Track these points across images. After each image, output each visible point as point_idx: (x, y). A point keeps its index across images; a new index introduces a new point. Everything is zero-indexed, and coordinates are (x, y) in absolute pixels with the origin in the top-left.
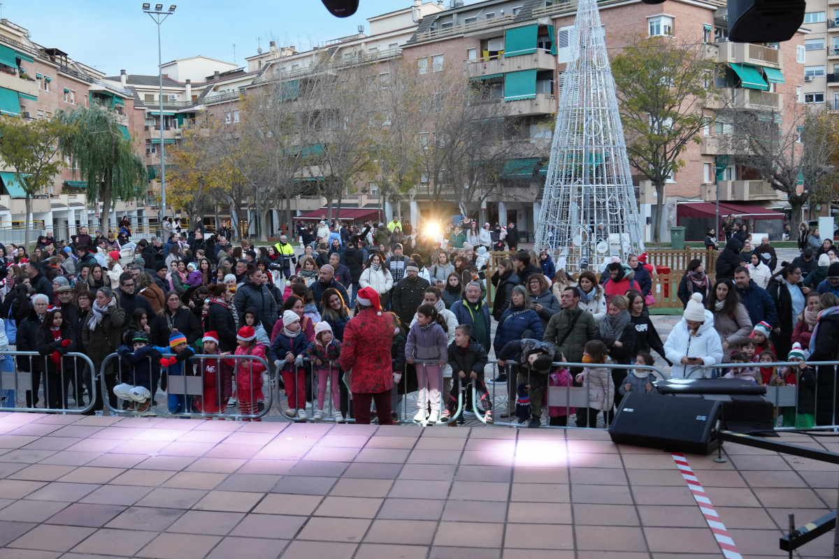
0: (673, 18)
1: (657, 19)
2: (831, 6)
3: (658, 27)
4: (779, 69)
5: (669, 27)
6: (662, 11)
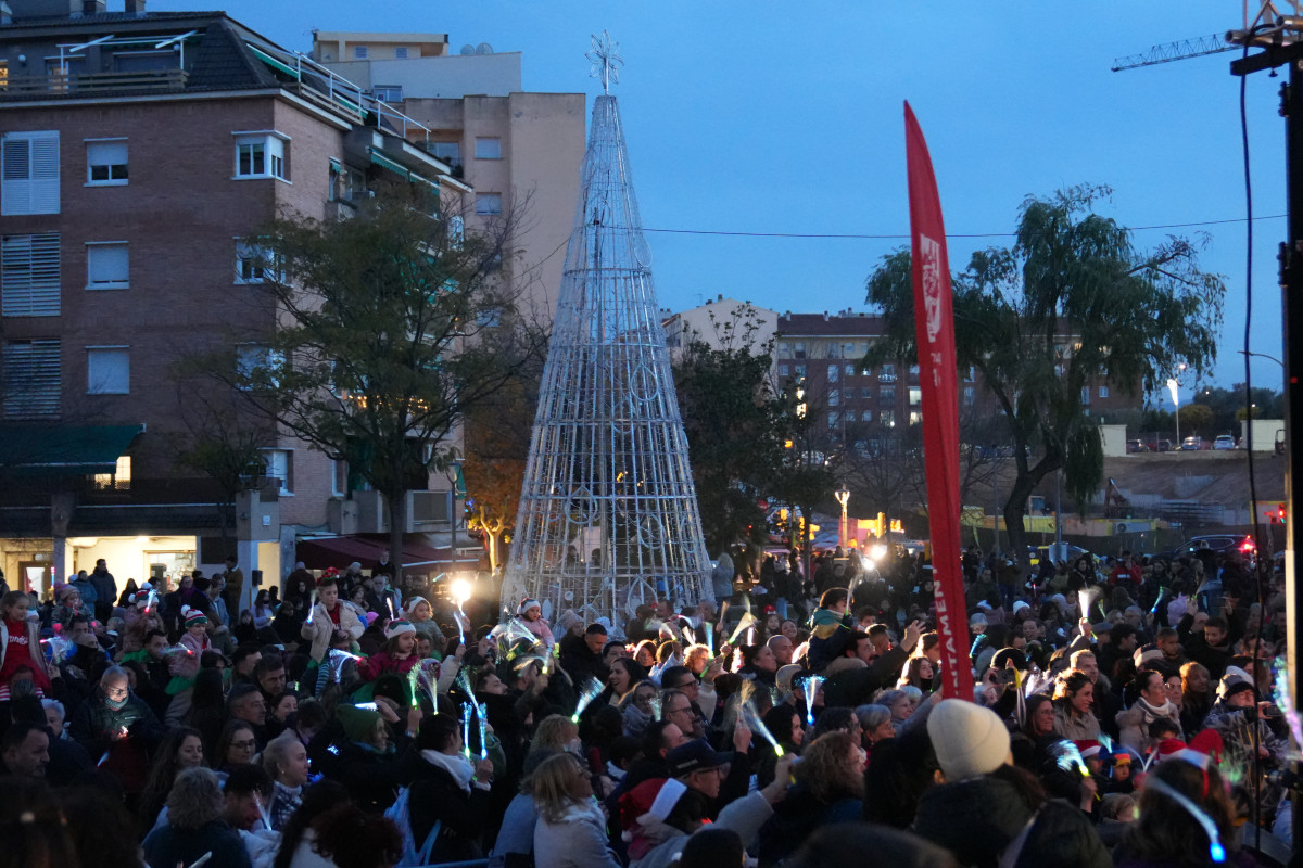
1: (258, 141)
3: (259, 156)
5: (279, 160)
6: (271, 124)
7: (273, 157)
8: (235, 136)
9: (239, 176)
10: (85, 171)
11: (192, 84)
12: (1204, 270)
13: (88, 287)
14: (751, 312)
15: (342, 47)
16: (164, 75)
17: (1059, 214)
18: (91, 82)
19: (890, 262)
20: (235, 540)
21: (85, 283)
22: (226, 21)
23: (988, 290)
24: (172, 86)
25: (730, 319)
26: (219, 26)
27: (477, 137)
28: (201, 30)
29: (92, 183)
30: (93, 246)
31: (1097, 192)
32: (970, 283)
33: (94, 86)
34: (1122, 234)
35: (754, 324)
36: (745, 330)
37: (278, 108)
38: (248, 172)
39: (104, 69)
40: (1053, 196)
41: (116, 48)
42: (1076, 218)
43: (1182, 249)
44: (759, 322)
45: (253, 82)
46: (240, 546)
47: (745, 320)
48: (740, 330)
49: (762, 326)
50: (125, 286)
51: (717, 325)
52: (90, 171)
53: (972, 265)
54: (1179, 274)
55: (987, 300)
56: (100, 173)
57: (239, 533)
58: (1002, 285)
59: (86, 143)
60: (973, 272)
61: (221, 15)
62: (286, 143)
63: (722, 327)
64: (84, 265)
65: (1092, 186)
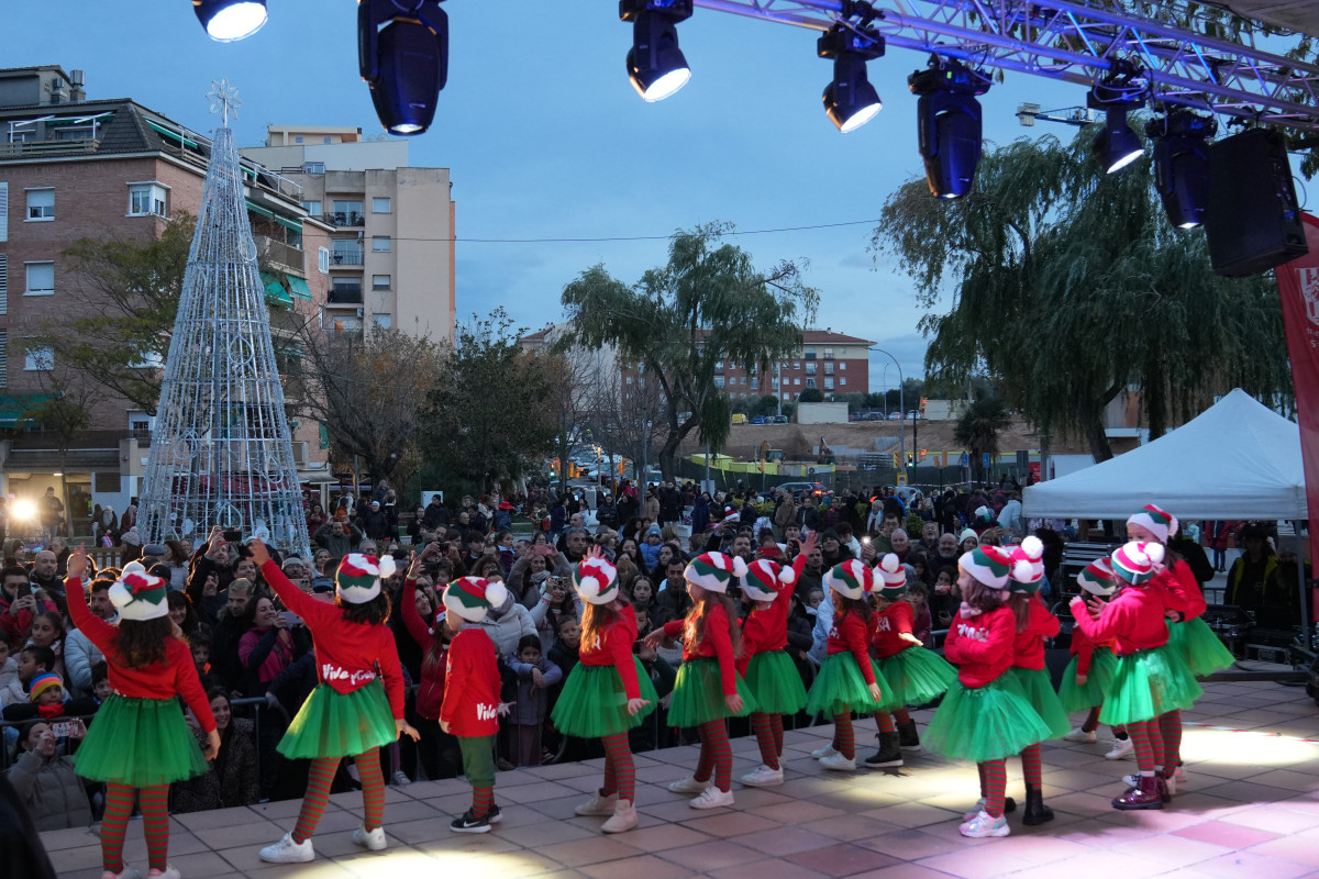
0: (168, 190)
1: (145, 189)
2: (329, 194)
3: (146, 200)
4: (304, 279)
5: (162, 203)
6: (154, 177)
7: (157, 201)
8: (129, 186)
9: (132, 214)
10: (25, 211)
11: (100, 150)
12: (806, 285)
13: (26, 294)
14: (503, 315)
15: (286, 135)
16: (82, 142)
17: (698, 244)
18: (32, 147)
19: (586, 277)
20: (119, 475)
21: (24, 291)
22: (131, 105)
23: (654, 298)
24: (86, 150)
25: (488, 318)
26: (127, 108)
27: (374, 198)
28: (115, 112)
29: (30, 219)
30: (30, 264)
31: (724, 227)
32: (640, 292)
33: (34, 150)
34: (744, 258)
35: (506, 322)
36: (499, 327)
37: (159, 166)
38: (138, 211)
39: (47, 139)
40: (695, 230)
41: (56, 124)
42: (712, 246)
43: (789, 269)
44: (511, 321)
45: (144, 147)
46: (123, 478)
47: (499, 319)
48: (495, 327)
49: (512, 325)
50: (52, 292)
51: (480, 323)
52: (29, 210)
53: (645, 280)
54: (788, 287)
55: (653, 305)
56: (35, 213)
57: (122, 470)
58: (664, 294)
59: (26, 191)
60: (644, 285)
61: (128, 101)
62: (168, 191)
63: (483, 324)
64: (23, 278)
65: (721, 222)
